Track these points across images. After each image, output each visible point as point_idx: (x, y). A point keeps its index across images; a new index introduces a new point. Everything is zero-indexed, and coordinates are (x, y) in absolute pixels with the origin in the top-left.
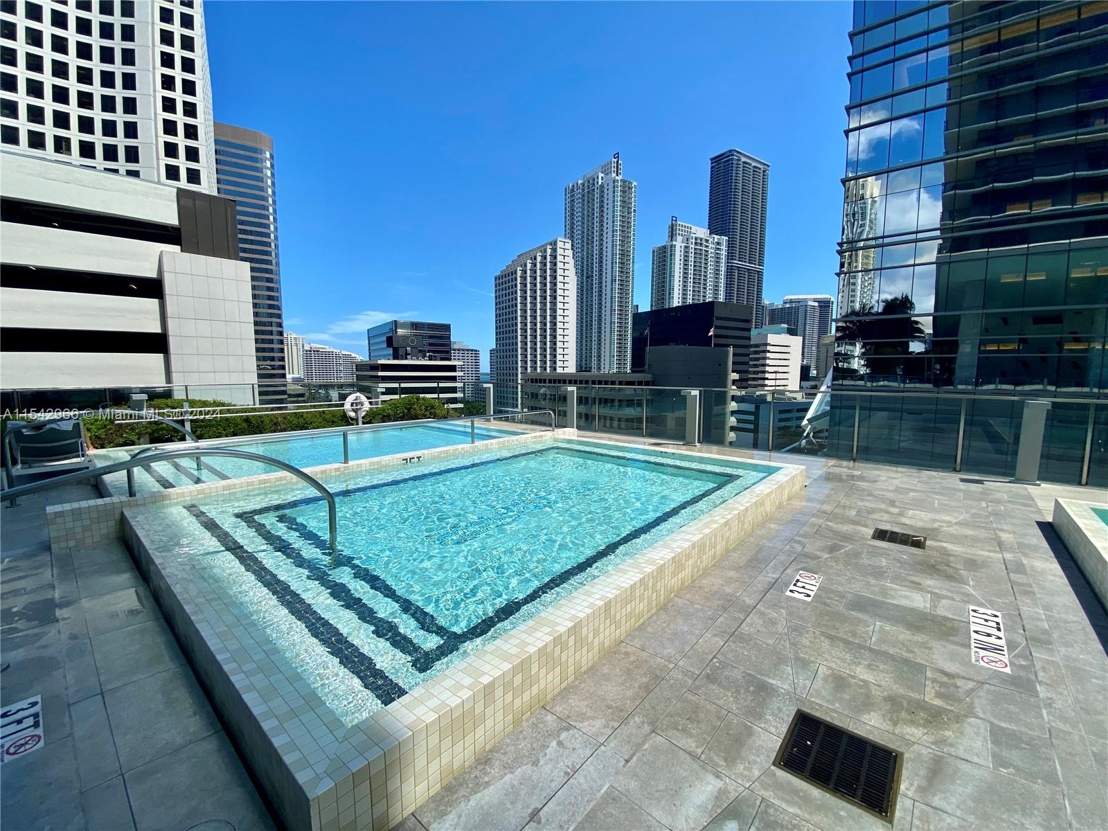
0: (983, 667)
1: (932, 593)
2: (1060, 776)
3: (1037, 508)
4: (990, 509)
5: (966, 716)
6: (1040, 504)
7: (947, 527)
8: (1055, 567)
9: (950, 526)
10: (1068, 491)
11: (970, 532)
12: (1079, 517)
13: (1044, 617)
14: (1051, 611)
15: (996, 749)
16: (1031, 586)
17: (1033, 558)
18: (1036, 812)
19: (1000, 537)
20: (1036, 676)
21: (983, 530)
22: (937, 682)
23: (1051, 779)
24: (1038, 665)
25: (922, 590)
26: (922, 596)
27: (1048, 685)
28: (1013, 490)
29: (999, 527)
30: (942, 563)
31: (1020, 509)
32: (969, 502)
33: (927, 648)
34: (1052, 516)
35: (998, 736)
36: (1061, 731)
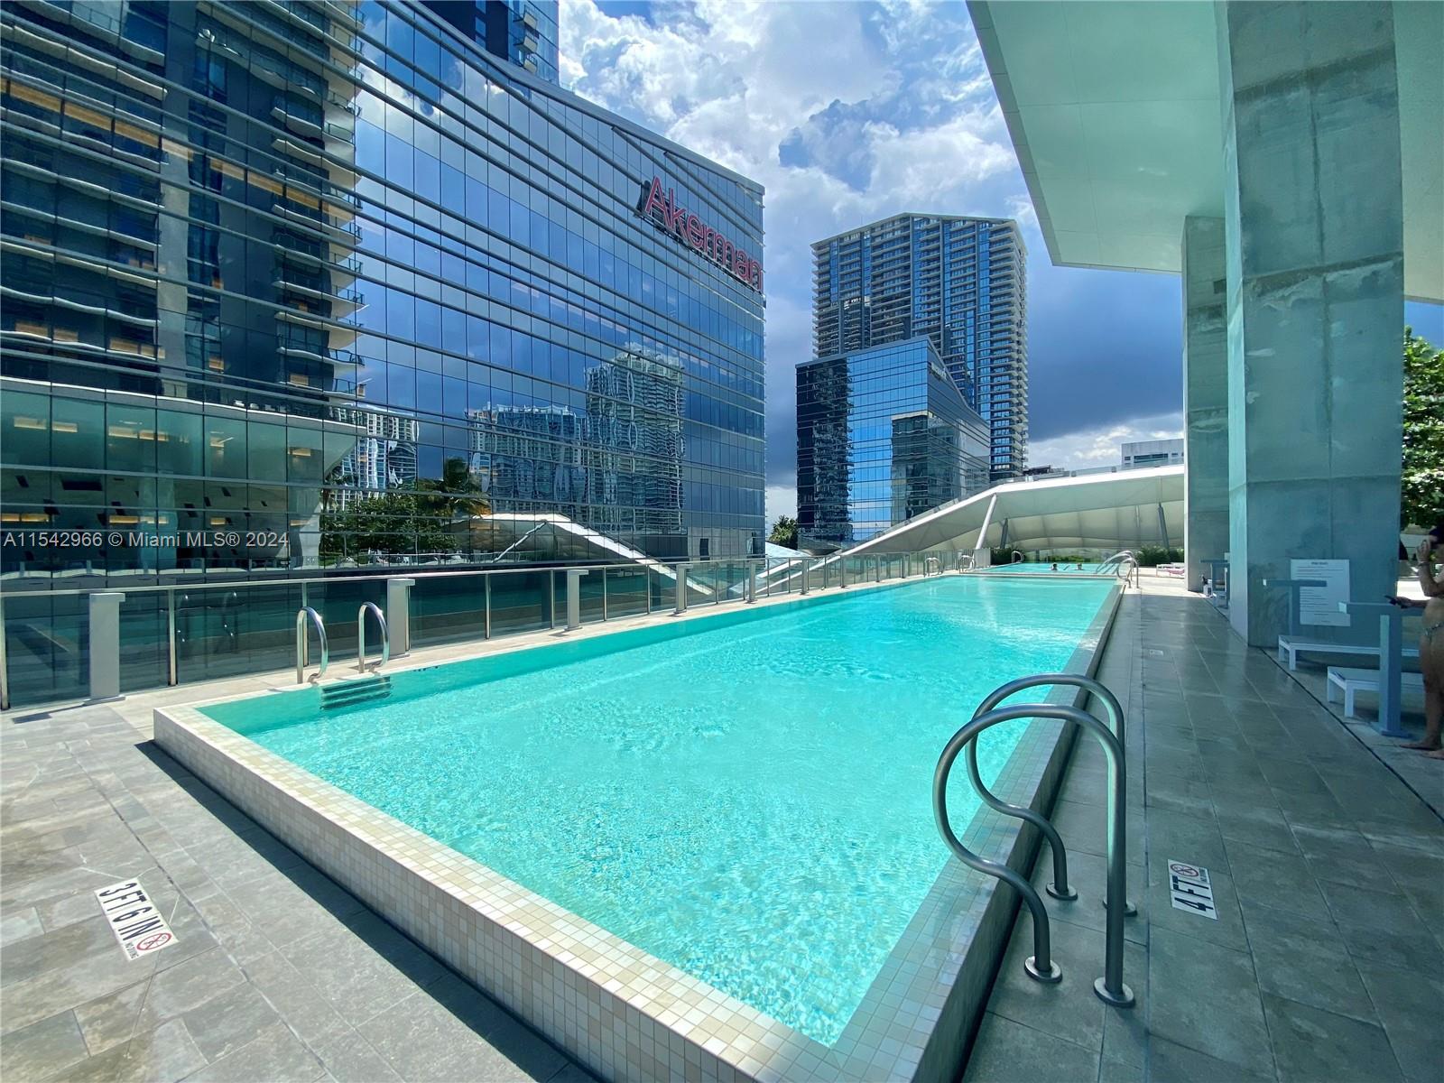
0: (144, 958)
1: (34, 904)
2: (274, 1008)
3: (130, 727)
4: (71, 749)
5: (150, 1032)
6: (133, 722)
7: (19, 797)
8: (176, 790)
9: (24, 795)
10: (158, 697)
11: (56, 791)
12: (187, 722)
13: (187, 854)
14: (192, 843)
15: (201, 1039)
16: (158, 826)
17: (148, 792)
18: (271, 1065)
19: (99, 783)
20: (206, 924)
21: (74, 782)
22: (97, 1019)
23: (269, 1019)
24: (202, 911)
25: (18, 908)
26: (24, 917)
27: (221, 925)
28: (93, 714)
29: (93, 769)
30: (31, 853)
31: (111, 737)
32: (39, 750)
33: (61, 986)
34: (152, 732)
35: (195, 1023)
36: (255, 963)
